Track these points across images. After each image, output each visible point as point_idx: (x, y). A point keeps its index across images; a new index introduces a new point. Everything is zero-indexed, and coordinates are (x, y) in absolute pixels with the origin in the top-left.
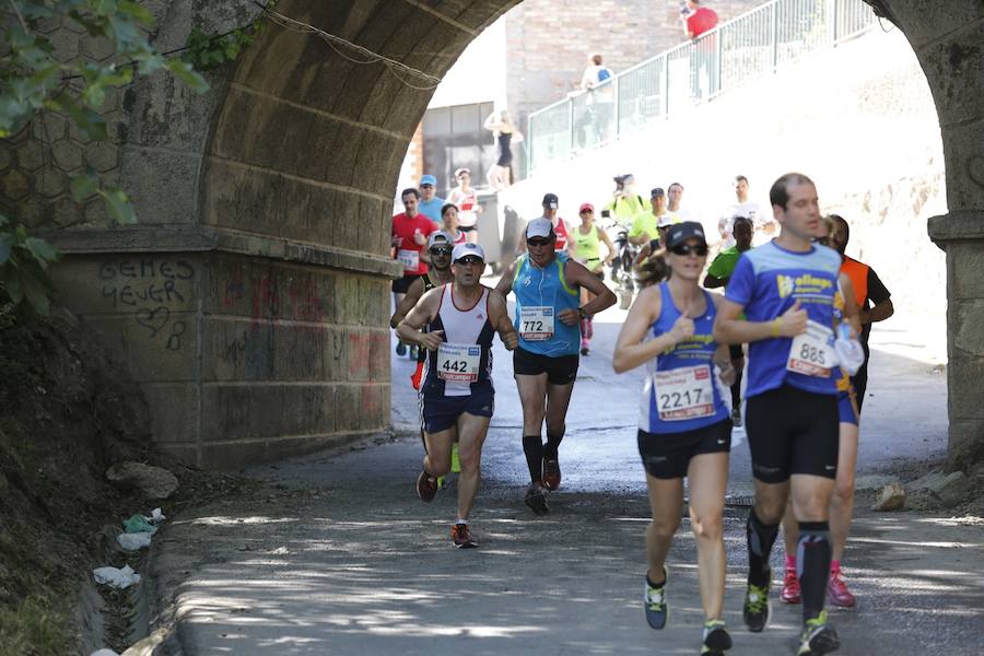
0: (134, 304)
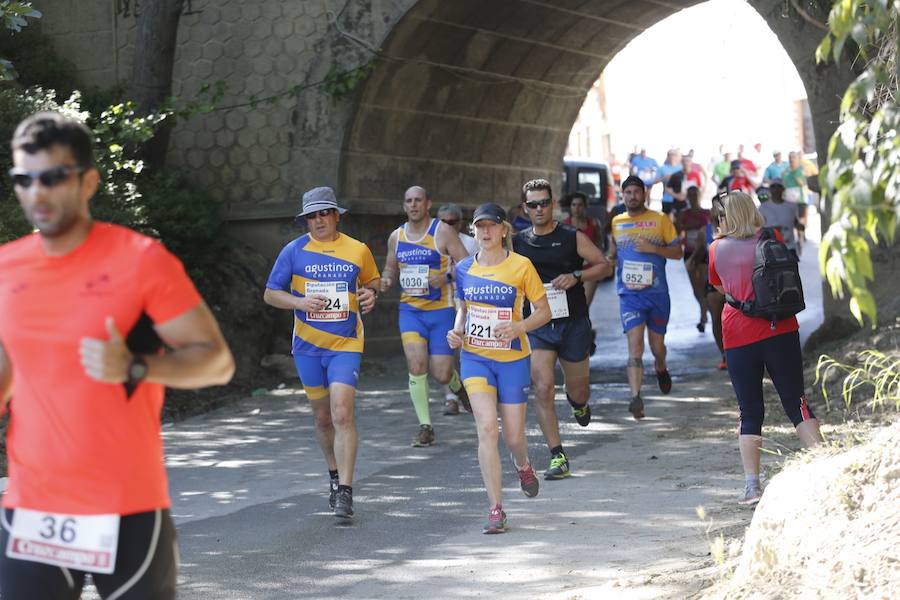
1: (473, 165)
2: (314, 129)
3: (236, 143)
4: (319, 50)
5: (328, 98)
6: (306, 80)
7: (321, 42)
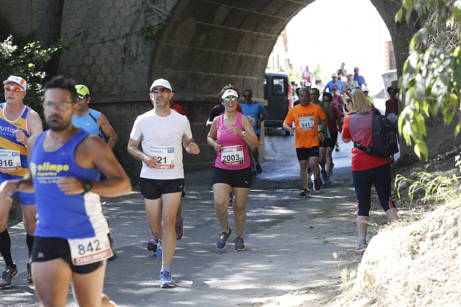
0: (128, 119)
1: (218, 75)
2: (135, 56)
3: (94, 63)
4: (138, 14)
5: (142, 39)
6: (131, 30)
7: (139, 11)
